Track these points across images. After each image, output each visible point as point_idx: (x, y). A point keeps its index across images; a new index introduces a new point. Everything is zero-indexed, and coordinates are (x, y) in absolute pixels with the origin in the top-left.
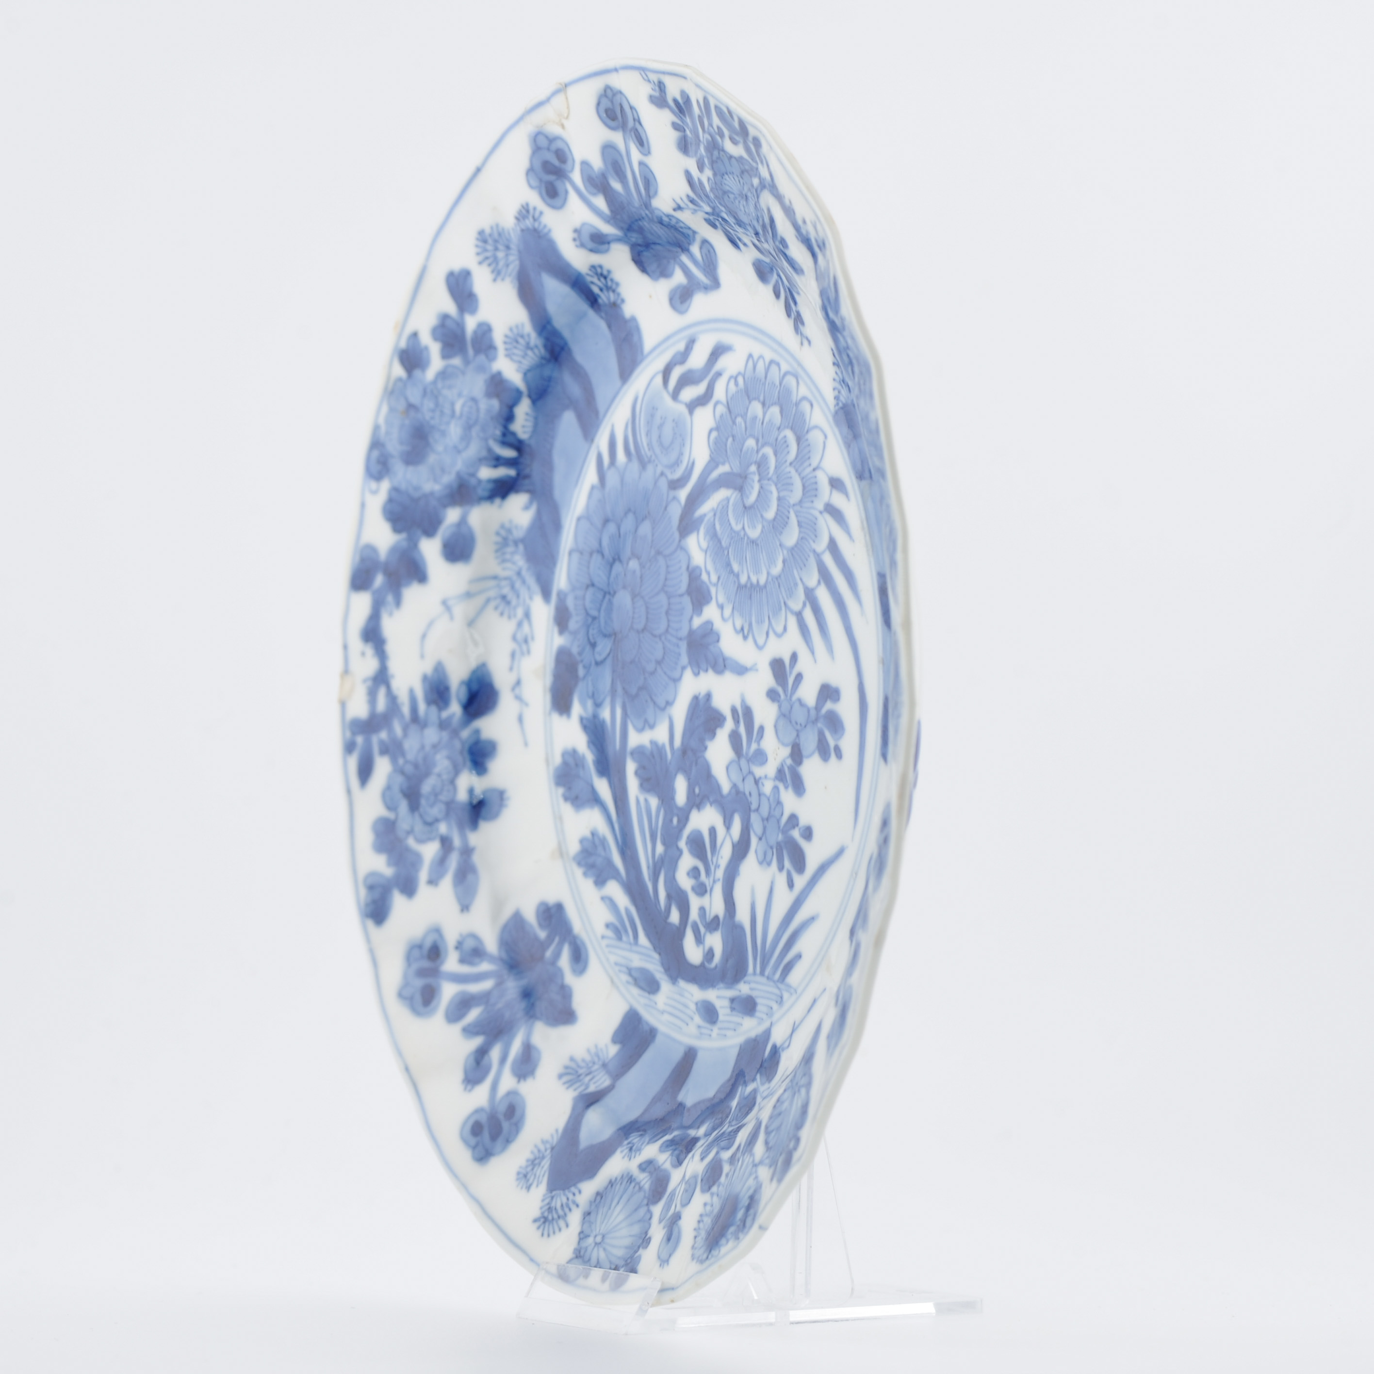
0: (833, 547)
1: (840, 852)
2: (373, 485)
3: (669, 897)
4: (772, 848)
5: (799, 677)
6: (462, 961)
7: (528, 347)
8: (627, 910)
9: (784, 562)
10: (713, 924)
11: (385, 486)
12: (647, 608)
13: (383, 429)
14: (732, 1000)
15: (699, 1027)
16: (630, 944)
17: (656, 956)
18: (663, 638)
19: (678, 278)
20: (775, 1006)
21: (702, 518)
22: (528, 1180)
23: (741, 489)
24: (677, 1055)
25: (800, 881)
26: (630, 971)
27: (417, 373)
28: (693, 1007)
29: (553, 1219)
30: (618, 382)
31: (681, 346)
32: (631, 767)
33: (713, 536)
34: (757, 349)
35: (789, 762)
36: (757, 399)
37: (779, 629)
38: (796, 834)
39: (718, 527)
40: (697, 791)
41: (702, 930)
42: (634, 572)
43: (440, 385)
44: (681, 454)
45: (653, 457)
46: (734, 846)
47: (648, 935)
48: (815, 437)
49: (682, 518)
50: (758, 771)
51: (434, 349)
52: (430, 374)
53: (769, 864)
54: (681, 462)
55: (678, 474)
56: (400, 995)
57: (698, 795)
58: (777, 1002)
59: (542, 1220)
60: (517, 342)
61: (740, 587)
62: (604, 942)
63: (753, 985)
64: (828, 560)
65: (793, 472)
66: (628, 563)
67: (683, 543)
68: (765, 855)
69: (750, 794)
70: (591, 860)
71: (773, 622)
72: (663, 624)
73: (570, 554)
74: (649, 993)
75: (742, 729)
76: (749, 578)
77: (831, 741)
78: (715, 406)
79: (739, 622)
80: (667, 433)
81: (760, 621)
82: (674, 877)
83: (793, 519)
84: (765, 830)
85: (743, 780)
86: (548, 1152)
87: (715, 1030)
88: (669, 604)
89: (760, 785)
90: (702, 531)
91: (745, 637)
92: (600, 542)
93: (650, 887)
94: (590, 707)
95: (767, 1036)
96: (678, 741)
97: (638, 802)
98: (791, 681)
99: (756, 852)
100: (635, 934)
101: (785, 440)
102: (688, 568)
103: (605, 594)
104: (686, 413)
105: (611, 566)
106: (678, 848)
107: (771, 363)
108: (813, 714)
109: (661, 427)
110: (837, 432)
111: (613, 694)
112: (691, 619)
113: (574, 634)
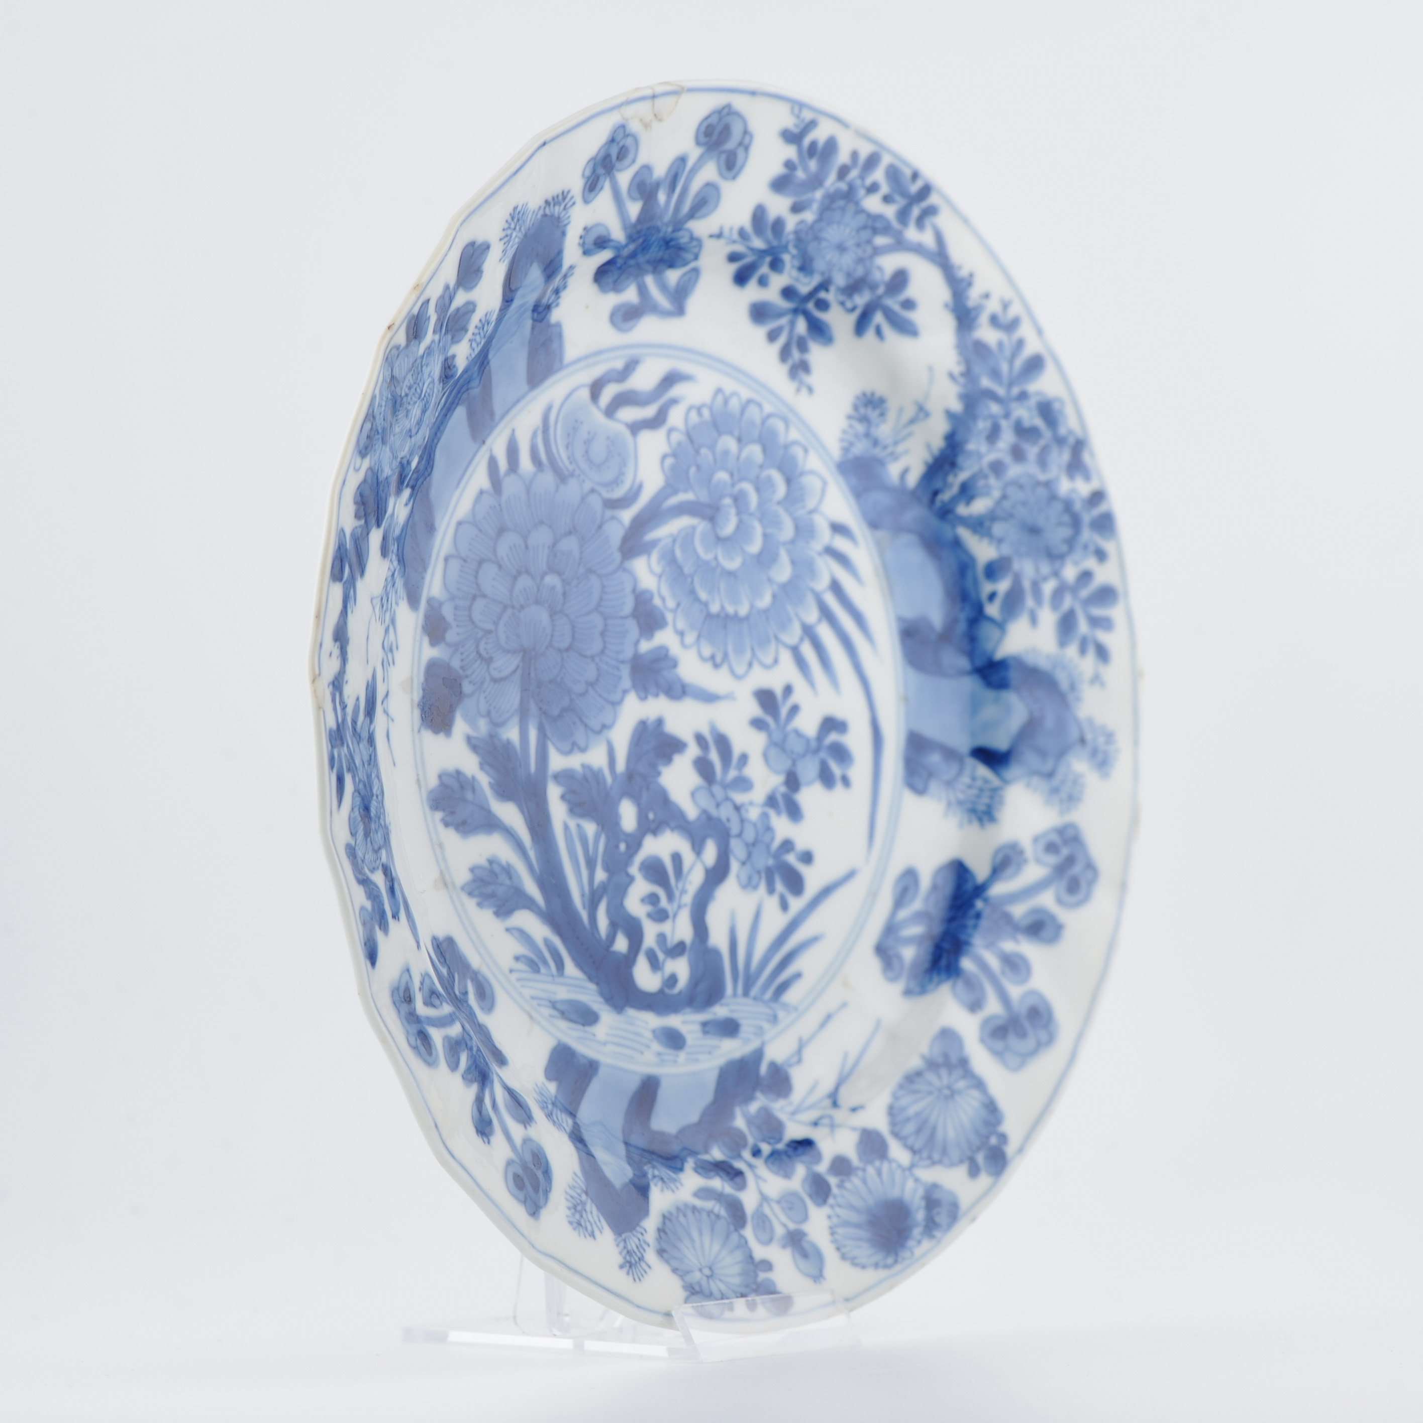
0: (836, 587)
1: (850, 875)
2: (358, 462)
3: (614, 926)
4: (759, 872)
5: (795, 709)
6: (426, 1003)
8: (547, 942)
9: (774, 596)
10: (678, 949)
12: (573, 627)
13: (377, 400)
14: (705, 1024)
15: (659, 1054)
16: (553, 976)
17: (592, 987)
18: (597, 660)
19: (630, 295)
20: (766, 1026)
21: (654, 543)
22: (586, 1229)
23: (712, 519)
24: (633, 1085)
25: (795, 905)
26: (554, 1005)
27: (414, 344)
28: (649, 1035)
29: (636, 1262)
30: (525, 387)
31: (619, 364)
32: (554, 792)
33: (670, 560)
34: (729, 386)
35: (783, 789)
36: (730, 433)
37: (768, 660)
38: (791, 859)
39: (678, 553)
40: (651, 816)
41: (661, 956)
42: (553, 588)
43: (423, 360)
44: (621, 474)
45: (577, 472)
46: (707, 871)
47: (579, 964)
48: (811, 483)
49: (626, 539)
50: (740, 798)
51: (432, 320)
52: (423, 347)
53: (755, 888)
54: (622, 482)
55: (618, 493)
56: (410, 1046)
57: (654, 821)
58: (769, 1021)
59: (628, 1265)
60: (483, 328)
61: (709, 616)
62: (513, 977)
63: (732, 1008)
64: (831, 600)
65: (781, 511)
66: (542, 578)
67: (627, 564)
68: (750, 879)
69: (728, 820)
70: (489, 889)
71: (759, 653)
72: (597, 646)
73: (446, 559)
74: (584, 1025)
75: (714, 756)
76: (723, 608)
77: (836, 769)
78: (671, 431)
79: (707, 651)
80: (599, 450)
81: (739, 651)
82: (621, 905)
83: (784, 557)
84: (749, 855)
85: (718, 805)
86: (584, 1197)
87: (682, 1056)
88: (606, 625)
89: (743, 812)
90: (655, 555)
91: (716, 666)
92: (495, 551)
93: (584, 915)
94: (483, 726)
95: (758, 1055)
96: (621, 765)
97: (566, 827)
98: (784, 711)
99: (738, 876)
100: (560, 966)
101: (769, 479)
102: (634, 591)
103: (505, 608)
104: (626, 433)
105: (515, 578)
106: (628, 875)
107: (749, 401)
108: (814, 744)
109: (588, 442)
110: (841, 481)
111: (523, 714)
112: (637, 643)
113: (455, 647)
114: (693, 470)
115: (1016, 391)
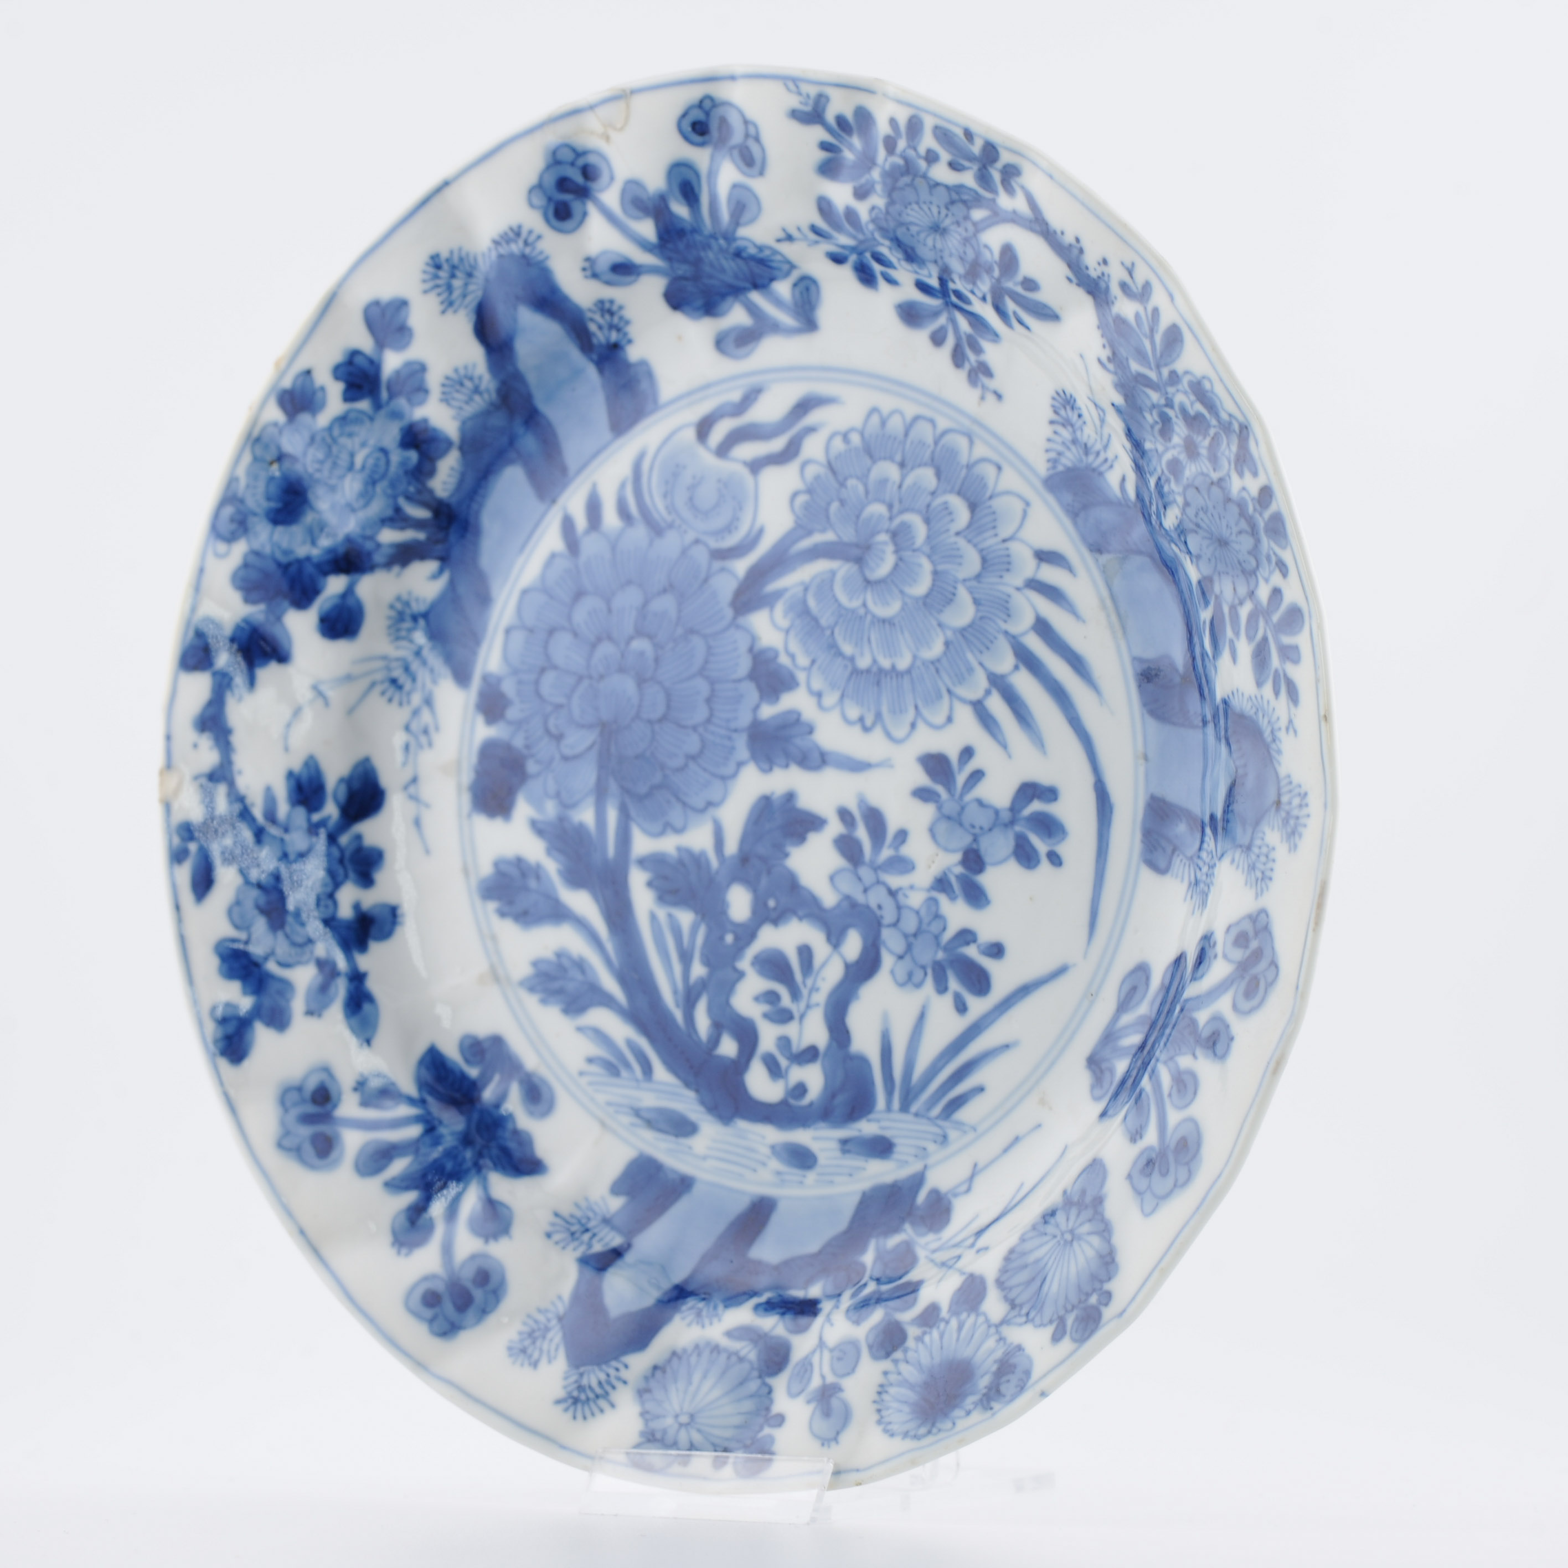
0: (1043, 628)
1: (1061, 971)
2: (222, 547)
3: (718, 1028)
4: (924, 968)
5: (977, 775)
6: (365, 1103)
7: (477, 390)
8: (630, 1044)
9: (947, 644)
11: (239, 550)
12: (668, 695)
13: (243, 482)
14: (844, 1142)
15: (779, 1173)
16: (637, 1080)
17: (690, 1094)
18: (701, 730)
19: (737, 316)
20: (931, 1147)
21: (778, 594)
22: (530, 1356)
23: (859, 561)
24: (740, 1205)
25: (978, 1006)
26: (637, 1112)
27: (304, 418)
28: (766, 1151)
29: (588, 1399)
30: (607, 434)
31: (734, 397)
32: (638, 881)
33: (802, 612)
34: (886, 403)
35: (959, 870)
36: (891, 459)
37: (940, 719)
38: (971, 951)
39: (812, 603)
40: (772, 903)
41: (783, 1062)
42: (642, 654)
43: (336, 432)
44: (736, 520)
45: (678, 522)
46: (848, 966)
47: (671, 1067)
48: (1008, 507)
49: (739, 593)
50: (895, 881)
51: (334, 390)
52: (323, 419)
53: (918, 985)
54: (736, 528)
55: (731, 541)
56: (280, 1145)
57: (775, 909)
58: (935, 1142)
59: (570, 1401)
60: (462, 384)
61: (856, 672)
62: (584, 1081)
63: (884, 1124)
64: (1035, 644)
65: (962, 542)
66: (628, 642)
67: (742, 620)
68: (910, 975)
69: (880, 907)
70: (556, 985)
71: (925, 712)
72: (701, 714)
73: (508, 631)
74: (677, 1136)
75: (862, 833)
76: (875, 661)
77: (1041, 846)
78: (804, 466)
79: (853, 712)
80: (707, 495)
81: (898, 710)
82: (727, 1003)
83: (963, 595)
84: (909, 948)
85: (865, 890)
86: (554, 1322)
87: (811, 1176)
88: (713, 690)
89: (900, 897)
90: (779, 608)
91: (866, 729)
92: (569, 618)
93: (678, 1015)
94: (551, 809)
95: (918, 1180)
96: (732, 846)
97: (653, 917)
98: (961, 779)
99: (892, 972)
100: (647, 1069)
101: (946, 507)
102: (751, 649)
103: (580, 679)
104: (745, 472)
105: (594, 646)
106: (735, 970)
107: (916, 418)
108: (1006, 816)
109: (693, 488)
110: (1050, 498)
111: (600, 794)
112: (756, 708)
113: (518, 725)
114: (835, 506)
115: (1165, 372)
